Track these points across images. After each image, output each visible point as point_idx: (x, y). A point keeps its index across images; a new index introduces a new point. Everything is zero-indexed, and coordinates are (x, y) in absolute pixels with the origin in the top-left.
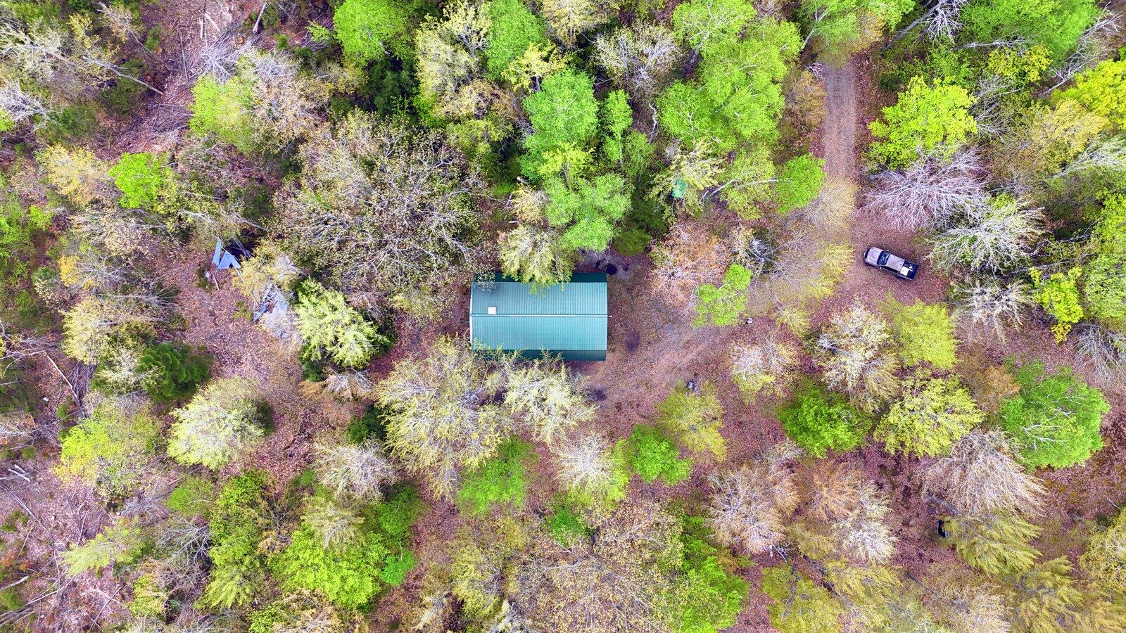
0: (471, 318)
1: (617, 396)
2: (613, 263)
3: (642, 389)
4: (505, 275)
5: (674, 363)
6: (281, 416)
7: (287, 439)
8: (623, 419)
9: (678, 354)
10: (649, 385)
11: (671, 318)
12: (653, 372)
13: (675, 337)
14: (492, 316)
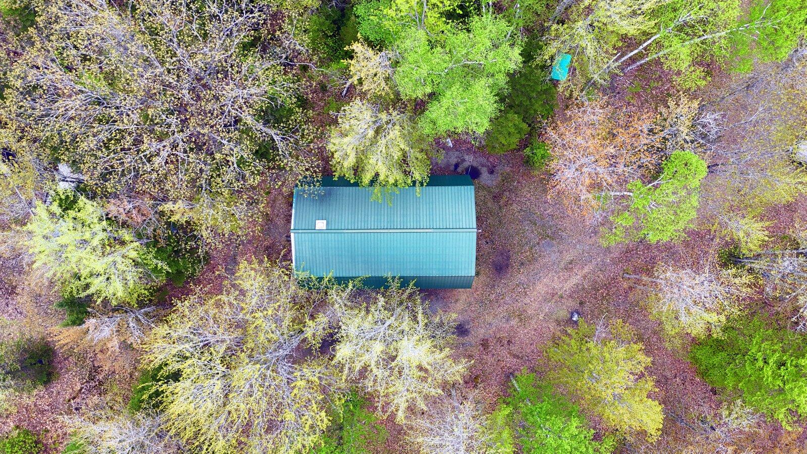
0: (292, 235)
1: (483, 331)
2: (475, 164)
3: (514, 322)
4: (337, 174)
5: (553, 289)
6: (65, 359)
7: (72, 388)
8: (490, 359)
9: (559, 278)
10: (522, 316)
11: (549, 232)
12: (527, 300)
13: (554, 257)
14: (321, 231)
